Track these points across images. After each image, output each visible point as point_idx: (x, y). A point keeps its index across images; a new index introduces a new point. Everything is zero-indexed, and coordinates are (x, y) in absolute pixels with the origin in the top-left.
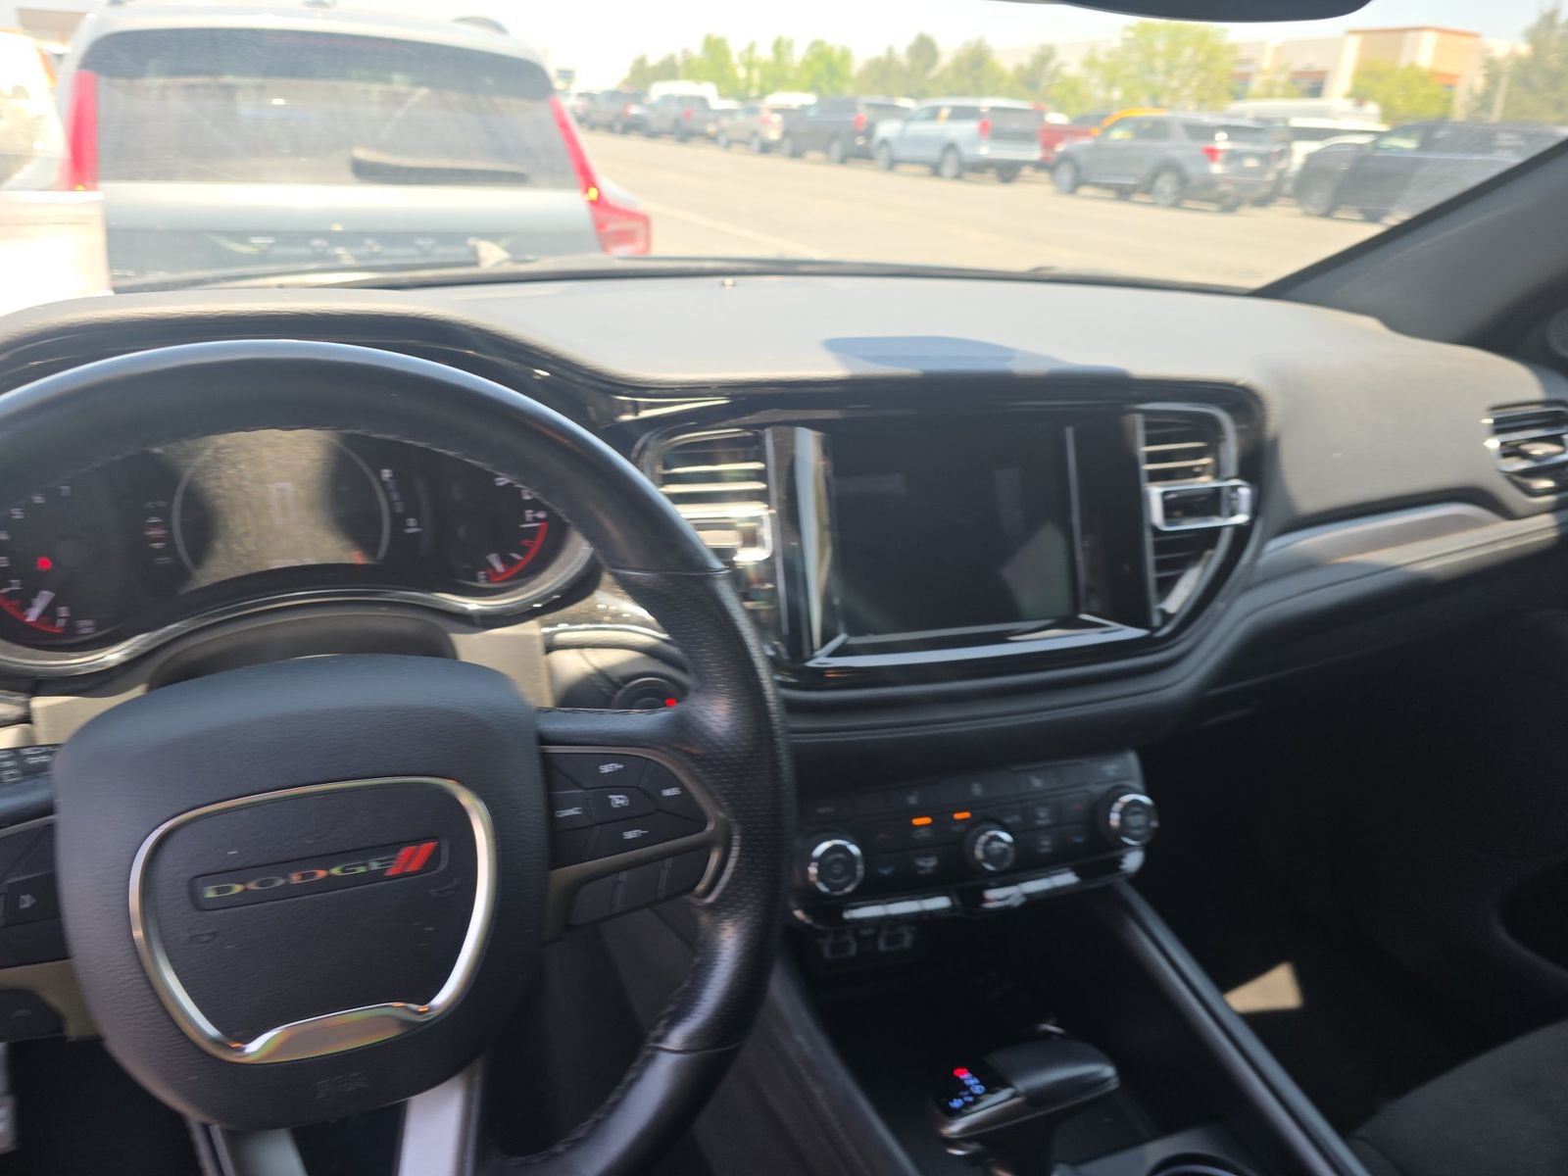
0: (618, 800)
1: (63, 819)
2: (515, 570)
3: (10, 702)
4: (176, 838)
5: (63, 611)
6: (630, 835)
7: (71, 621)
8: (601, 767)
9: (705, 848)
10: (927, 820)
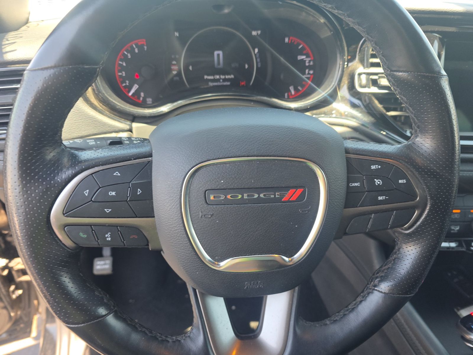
0: (378, 182)
1: (155, 159)
2: (299, 94)
3: (125, 124)
4: (200, 172)
5: (142, 94)
6: (380, 198)
7: (144, 98)
8: (372, 166)
9: (412, 209)
10: (458, 211)
